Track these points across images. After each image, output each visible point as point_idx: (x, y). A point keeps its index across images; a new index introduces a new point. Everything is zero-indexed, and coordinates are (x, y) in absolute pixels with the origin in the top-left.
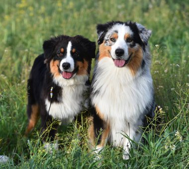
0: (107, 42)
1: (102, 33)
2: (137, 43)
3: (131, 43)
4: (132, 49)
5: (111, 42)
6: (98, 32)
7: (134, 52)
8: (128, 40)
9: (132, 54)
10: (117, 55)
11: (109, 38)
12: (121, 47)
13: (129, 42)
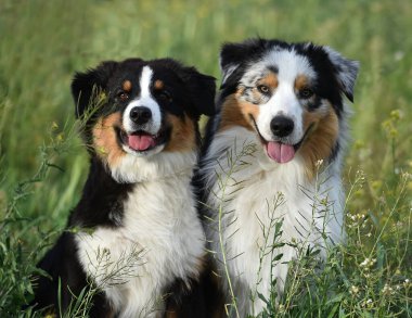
0: (249, 92)
1: (234, 68)
2: (325, 98)
3: (311, 100)
4: (313, 114)
5: (259, 94)
6: (223, 65)
7: (317, 120)
8: (302, 91)
9: (312, 125)
10: (275, 134)
11: (253, 85)
12: (286, 112)
13: (306, 98)
